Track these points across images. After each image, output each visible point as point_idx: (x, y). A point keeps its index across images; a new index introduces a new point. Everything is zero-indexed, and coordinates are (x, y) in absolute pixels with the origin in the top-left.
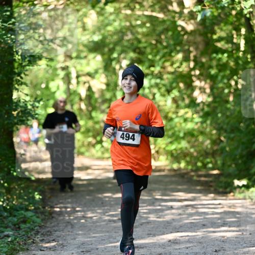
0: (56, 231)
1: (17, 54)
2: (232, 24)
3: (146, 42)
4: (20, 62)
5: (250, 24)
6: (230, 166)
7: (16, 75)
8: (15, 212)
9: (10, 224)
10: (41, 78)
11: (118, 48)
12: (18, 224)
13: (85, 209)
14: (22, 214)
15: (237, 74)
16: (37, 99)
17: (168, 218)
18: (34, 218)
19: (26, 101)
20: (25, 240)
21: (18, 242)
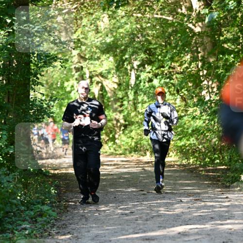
0: (70, 224)
1: (33, 53)
2: (238, 26)
3: (156, 44)
4: (37, 63)
6: (236, 161)
7: (33, 76)
8: (32, 206)
9: (27, 218)
10: (57, 78)
11: (130, 50)
12: (35, 218)
14: (39, 208)
17: (178, 211)
18: (50, 212)
19: (42, 100)
20: (42, 233)
21: (35, 235)
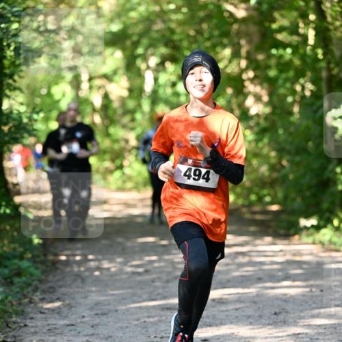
0: (61, 287)
1: (9, 46)
2: (297, 9)
3: (182, 33)
4: (13, 60)
5: (321, 8)
6: (294, 200)
7: (7, 78)
8: (6, 261)
10: (41, 82)
11: (145, 41)
12: (10, 278)
13: (100, 257)
14: (16, 264)
15: (303, 76)
16: (35, 110)
18: (32, 270)
19: (20, 112)
20: (19, 299)
21: (10, 302)
